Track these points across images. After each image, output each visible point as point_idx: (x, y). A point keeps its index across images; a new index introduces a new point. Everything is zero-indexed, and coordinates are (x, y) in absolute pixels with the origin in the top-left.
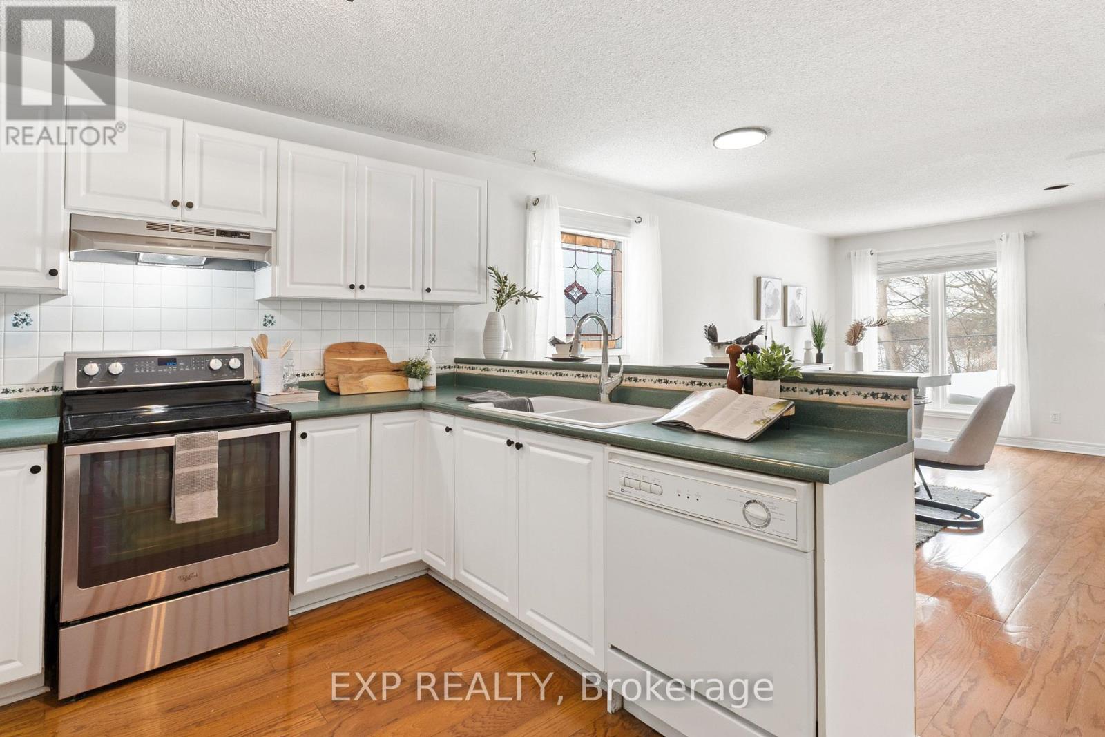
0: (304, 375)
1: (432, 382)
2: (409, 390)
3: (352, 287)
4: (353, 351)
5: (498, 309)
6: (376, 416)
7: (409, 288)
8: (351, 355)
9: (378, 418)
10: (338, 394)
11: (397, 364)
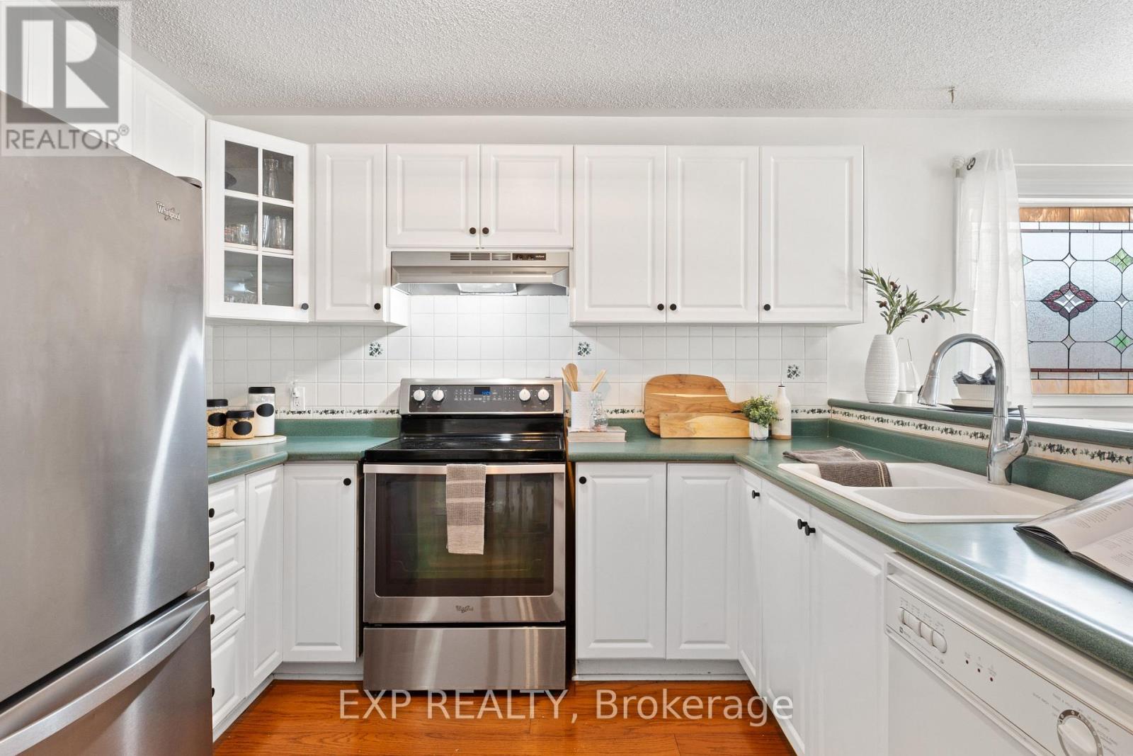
0: (623, 412)
1: (784, 429)
2: (750, 438)
3: (661, 307)
4: (680, 386)
5: (889, 331)
6: (672, 467)
7: (739, 306)
8: (677, 389)
9: (675, 469)
10: (657, 436)
11: (738, 405)
